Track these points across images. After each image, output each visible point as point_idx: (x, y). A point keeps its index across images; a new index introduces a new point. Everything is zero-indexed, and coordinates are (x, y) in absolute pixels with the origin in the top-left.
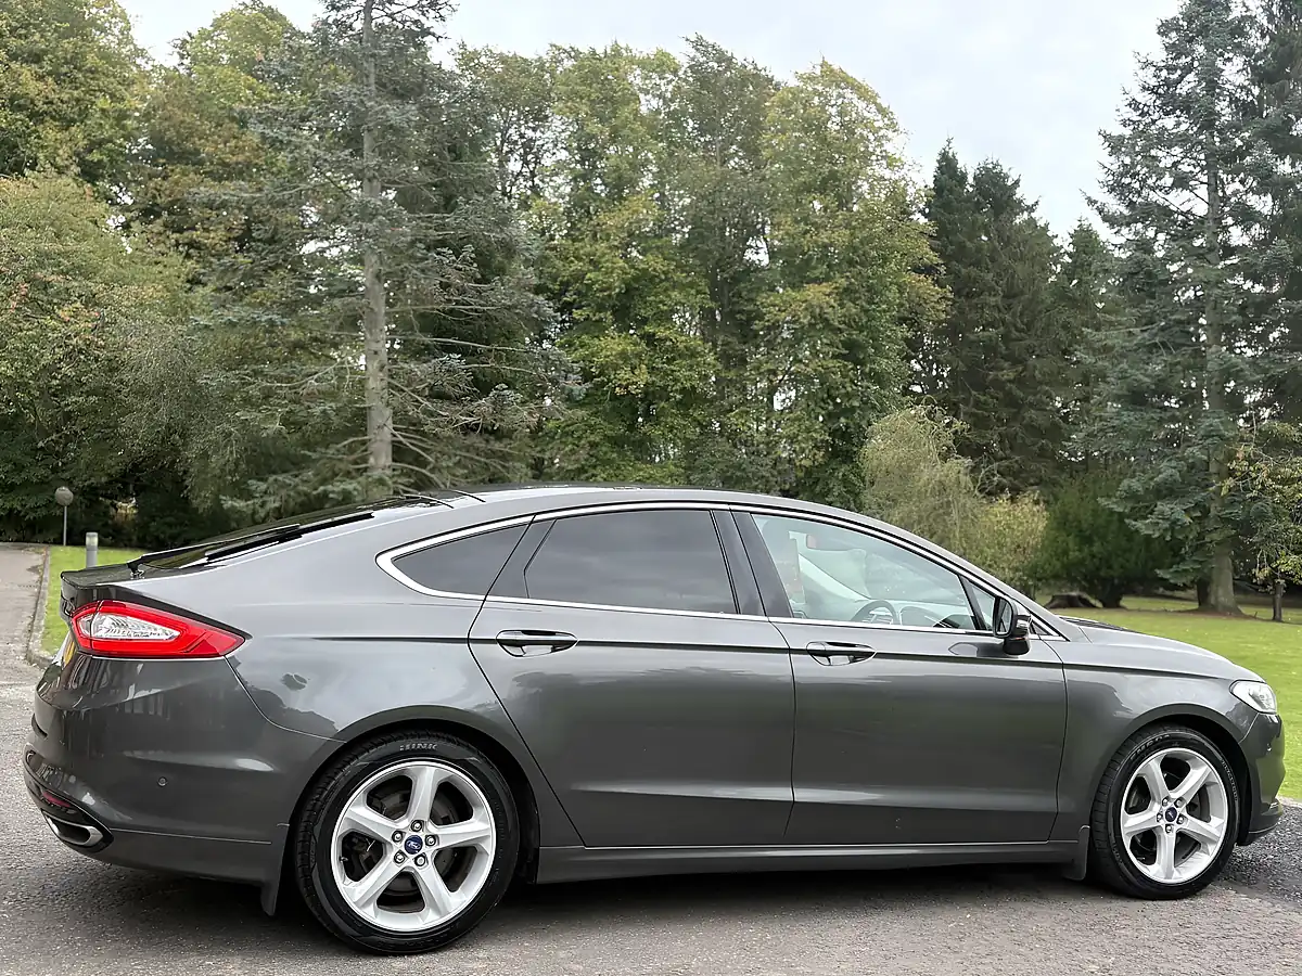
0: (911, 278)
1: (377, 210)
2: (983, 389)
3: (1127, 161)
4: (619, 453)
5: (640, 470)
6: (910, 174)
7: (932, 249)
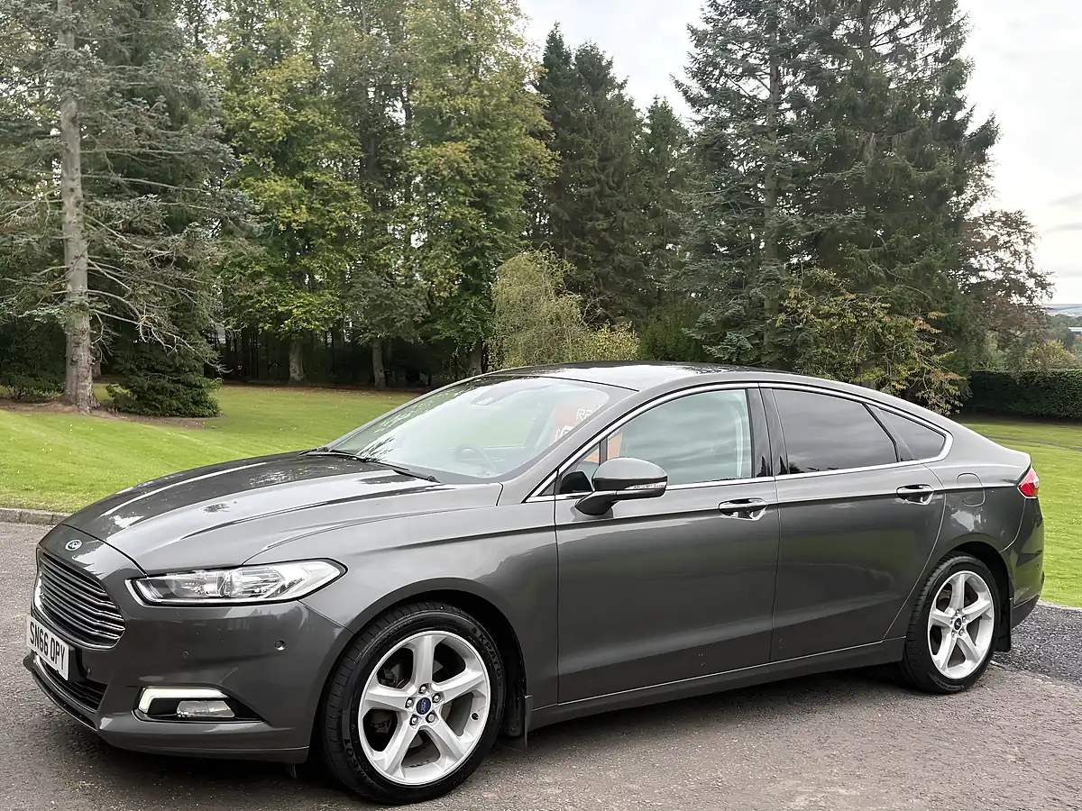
0: (530, 141)
1: (78, 61)
2: (582, 235)
3: (710, 52)
4: (281, 282)
5: (299, 298)
6: (530, 53)
7: (546, 118)
